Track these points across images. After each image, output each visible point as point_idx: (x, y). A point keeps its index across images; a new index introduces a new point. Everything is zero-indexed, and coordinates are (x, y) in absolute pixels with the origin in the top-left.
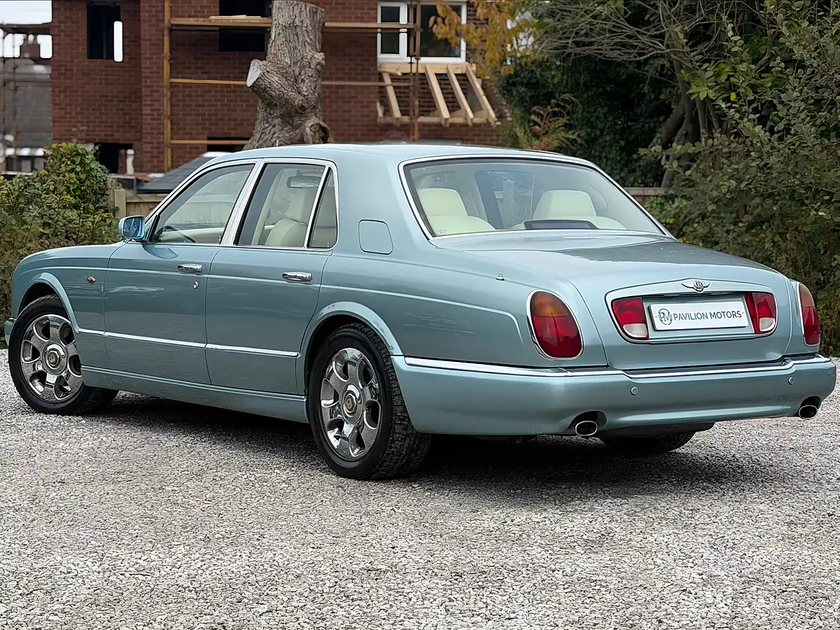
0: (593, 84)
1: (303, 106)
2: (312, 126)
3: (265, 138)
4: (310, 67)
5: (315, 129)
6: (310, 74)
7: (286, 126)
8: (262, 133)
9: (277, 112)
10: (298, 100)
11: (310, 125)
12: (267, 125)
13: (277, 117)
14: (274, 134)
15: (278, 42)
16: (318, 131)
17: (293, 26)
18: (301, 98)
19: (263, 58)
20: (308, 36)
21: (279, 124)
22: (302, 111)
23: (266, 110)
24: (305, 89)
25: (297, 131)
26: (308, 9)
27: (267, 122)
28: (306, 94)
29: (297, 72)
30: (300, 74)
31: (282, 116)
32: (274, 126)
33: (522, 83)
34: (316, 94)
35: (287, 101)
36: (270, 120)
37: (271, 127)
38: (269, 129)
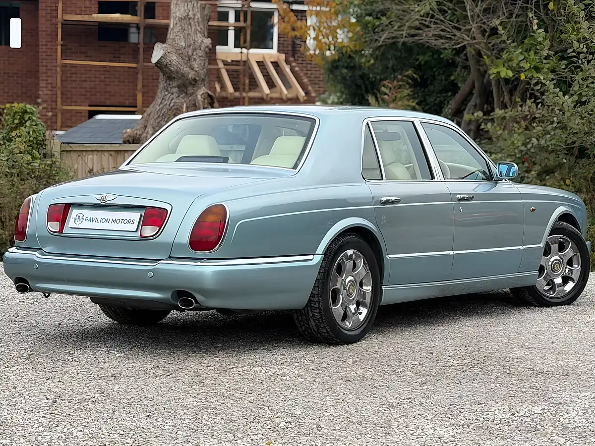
0: (399, 67)
1: (195, 79)
2: (203, 94)
3: (165, 103)
4: (200, 49)
5: (204, 96)
6: (200, 55)
7: (182, 94)
8: (163, 99)
9: (175, 84)
10: (191, 75)
11: (201, 93)
12: (166, 93)
13: (175, 87)
14: (172, 100)
15: (176, 30)
16: (207, 98)
17: (187, 18)
18: (194, 73)
19: (163, 42)
20: (199, 26)
21: (176, 93)
22: (194, 83)
23: (166, 82)
24: (197, 66)
25: (190, 98)
26: (199, 5)
27: (167, 91)
28: (197, 69)
29: (190, 53)
30: (192, 55)
31: (179, 87)
32: (172, 94)
33: (343, 67)
34: (205, 70)
35: (183, 75)
36: (169, 89)
37: (169, 95)
38: (168, 96)
